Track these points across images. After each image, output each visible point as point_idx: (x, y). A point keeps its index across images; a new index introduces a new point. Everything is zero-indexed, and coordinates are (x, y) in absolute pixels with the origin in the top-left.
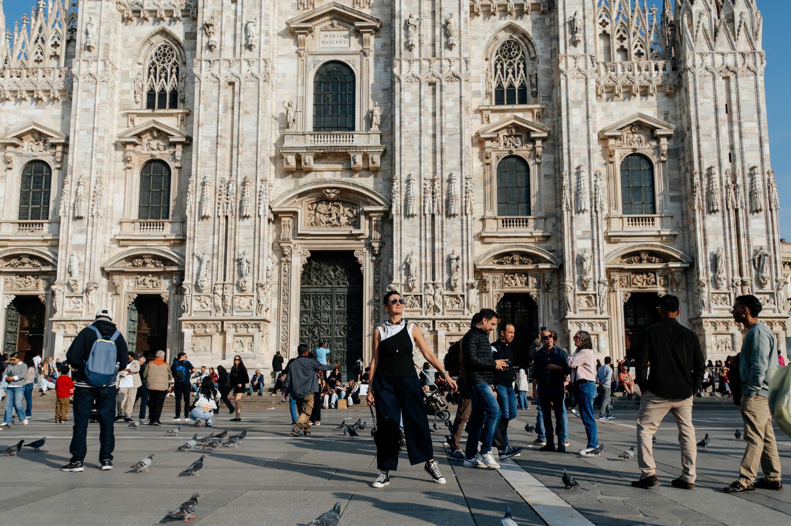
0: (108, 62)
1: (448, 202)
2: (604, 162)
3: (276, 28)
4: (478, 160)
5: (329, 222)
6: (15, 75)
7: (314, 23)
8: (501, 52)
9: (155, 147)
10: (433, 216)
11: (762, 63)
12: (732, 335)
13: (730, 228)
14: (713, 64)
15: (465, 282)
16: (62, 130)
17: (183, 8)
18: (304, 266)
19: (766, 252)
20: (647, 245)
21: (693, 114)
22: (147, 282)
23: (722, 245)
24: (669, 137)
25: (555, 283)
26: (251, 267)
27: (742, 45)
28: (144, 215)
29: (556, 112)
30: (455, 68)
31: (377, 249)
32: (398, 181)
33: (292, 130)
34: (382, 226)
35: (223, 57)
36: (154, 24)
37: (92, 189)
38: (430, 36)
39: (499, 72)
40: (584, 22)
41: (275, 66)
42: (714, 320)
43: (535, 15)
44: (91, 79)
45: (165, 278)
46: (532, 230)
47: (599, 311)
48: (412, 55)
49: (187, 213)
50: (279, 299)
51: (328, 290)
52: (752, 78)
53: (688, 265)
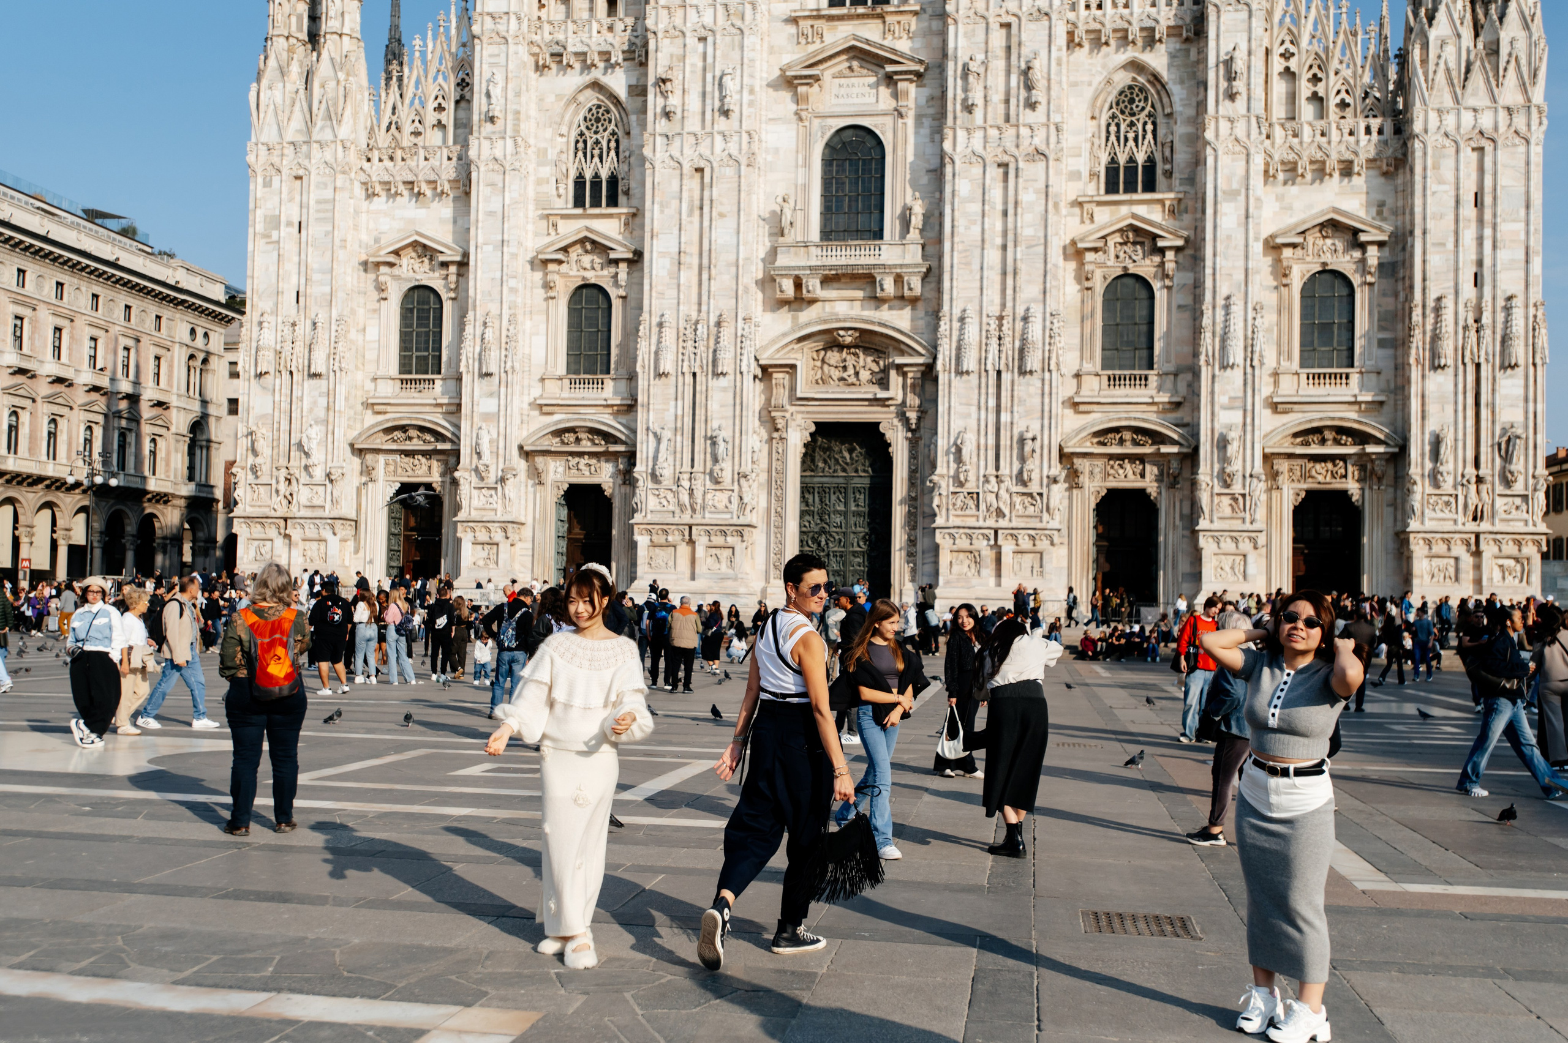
0: (519, 140)
1: (1022, 351)
2: (1275, 284)
3: (765, 75)
4: (1074, 282)
5: (842, 379)
6: (385, 158)
7: (821, 67)
8: (1118, 104)
9: (588, 266)
10: (999, 373)
11: (1540, 124)
12: (1457, 559)
13: (1465, 393)
14: (1458, 127)
15: (1045, 473)
16: (455, 241)
17: (626, 47)
18: (806, 445)
19: (1519, 431)
20: (1333, 419)
21: (1418, 210)
22: (581, 466)
23: (1451, 419)
24: (1381, 244)
25: (1186, 474)
26: (730, 447)
27: (1510, 93)
28: (573, 367)
29: (1199, 205)
30: (1039, 141)
31: (913, 421)
32: (947, 319)
33: (789, 239)
34: (923, 386)
35: (686, 129)
36: (582, 73)
37: (504, 333)
38: (1002, 88)
39: (1113, 138)
40: (1249, 61)
41: (763, 137)
42: (1428, 536)
43: (1174, 44)
44: (497, 167)
45: (607, 461)
46: (1154, 392)
47: (1248, 520)
48: (973, 120)
49: (639, 369)
50: (769, 493)
51: (841, 480)
52: (1522, 149)
53: (1396, 450)
